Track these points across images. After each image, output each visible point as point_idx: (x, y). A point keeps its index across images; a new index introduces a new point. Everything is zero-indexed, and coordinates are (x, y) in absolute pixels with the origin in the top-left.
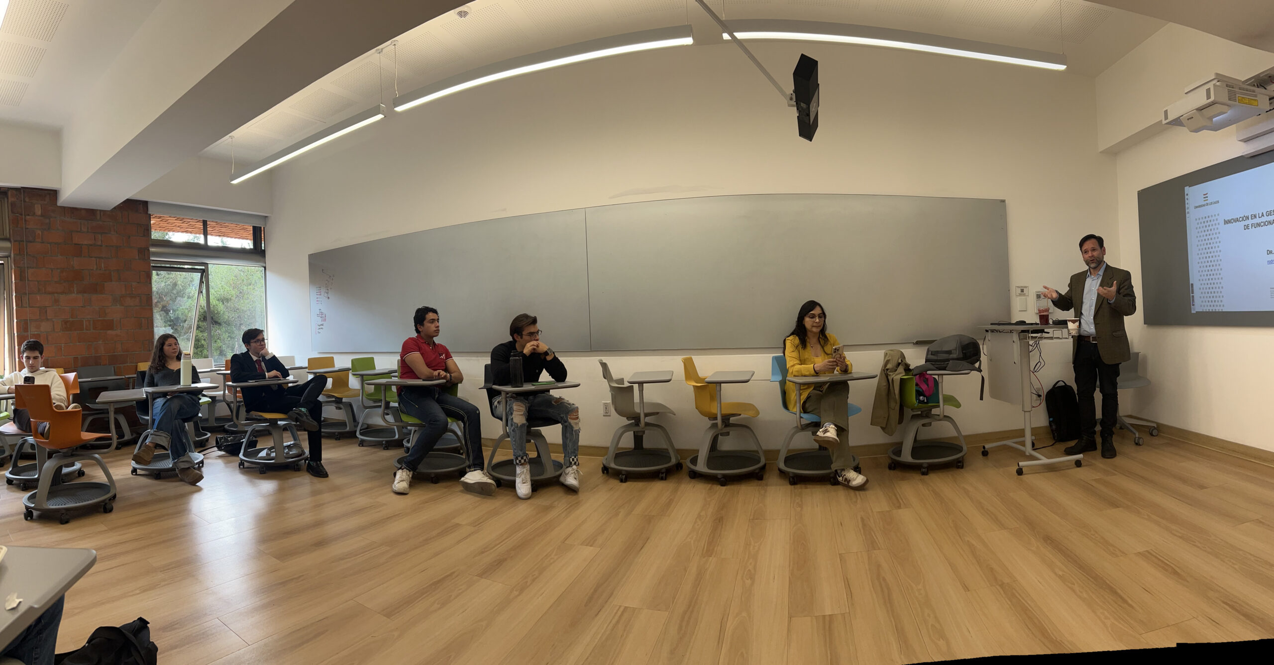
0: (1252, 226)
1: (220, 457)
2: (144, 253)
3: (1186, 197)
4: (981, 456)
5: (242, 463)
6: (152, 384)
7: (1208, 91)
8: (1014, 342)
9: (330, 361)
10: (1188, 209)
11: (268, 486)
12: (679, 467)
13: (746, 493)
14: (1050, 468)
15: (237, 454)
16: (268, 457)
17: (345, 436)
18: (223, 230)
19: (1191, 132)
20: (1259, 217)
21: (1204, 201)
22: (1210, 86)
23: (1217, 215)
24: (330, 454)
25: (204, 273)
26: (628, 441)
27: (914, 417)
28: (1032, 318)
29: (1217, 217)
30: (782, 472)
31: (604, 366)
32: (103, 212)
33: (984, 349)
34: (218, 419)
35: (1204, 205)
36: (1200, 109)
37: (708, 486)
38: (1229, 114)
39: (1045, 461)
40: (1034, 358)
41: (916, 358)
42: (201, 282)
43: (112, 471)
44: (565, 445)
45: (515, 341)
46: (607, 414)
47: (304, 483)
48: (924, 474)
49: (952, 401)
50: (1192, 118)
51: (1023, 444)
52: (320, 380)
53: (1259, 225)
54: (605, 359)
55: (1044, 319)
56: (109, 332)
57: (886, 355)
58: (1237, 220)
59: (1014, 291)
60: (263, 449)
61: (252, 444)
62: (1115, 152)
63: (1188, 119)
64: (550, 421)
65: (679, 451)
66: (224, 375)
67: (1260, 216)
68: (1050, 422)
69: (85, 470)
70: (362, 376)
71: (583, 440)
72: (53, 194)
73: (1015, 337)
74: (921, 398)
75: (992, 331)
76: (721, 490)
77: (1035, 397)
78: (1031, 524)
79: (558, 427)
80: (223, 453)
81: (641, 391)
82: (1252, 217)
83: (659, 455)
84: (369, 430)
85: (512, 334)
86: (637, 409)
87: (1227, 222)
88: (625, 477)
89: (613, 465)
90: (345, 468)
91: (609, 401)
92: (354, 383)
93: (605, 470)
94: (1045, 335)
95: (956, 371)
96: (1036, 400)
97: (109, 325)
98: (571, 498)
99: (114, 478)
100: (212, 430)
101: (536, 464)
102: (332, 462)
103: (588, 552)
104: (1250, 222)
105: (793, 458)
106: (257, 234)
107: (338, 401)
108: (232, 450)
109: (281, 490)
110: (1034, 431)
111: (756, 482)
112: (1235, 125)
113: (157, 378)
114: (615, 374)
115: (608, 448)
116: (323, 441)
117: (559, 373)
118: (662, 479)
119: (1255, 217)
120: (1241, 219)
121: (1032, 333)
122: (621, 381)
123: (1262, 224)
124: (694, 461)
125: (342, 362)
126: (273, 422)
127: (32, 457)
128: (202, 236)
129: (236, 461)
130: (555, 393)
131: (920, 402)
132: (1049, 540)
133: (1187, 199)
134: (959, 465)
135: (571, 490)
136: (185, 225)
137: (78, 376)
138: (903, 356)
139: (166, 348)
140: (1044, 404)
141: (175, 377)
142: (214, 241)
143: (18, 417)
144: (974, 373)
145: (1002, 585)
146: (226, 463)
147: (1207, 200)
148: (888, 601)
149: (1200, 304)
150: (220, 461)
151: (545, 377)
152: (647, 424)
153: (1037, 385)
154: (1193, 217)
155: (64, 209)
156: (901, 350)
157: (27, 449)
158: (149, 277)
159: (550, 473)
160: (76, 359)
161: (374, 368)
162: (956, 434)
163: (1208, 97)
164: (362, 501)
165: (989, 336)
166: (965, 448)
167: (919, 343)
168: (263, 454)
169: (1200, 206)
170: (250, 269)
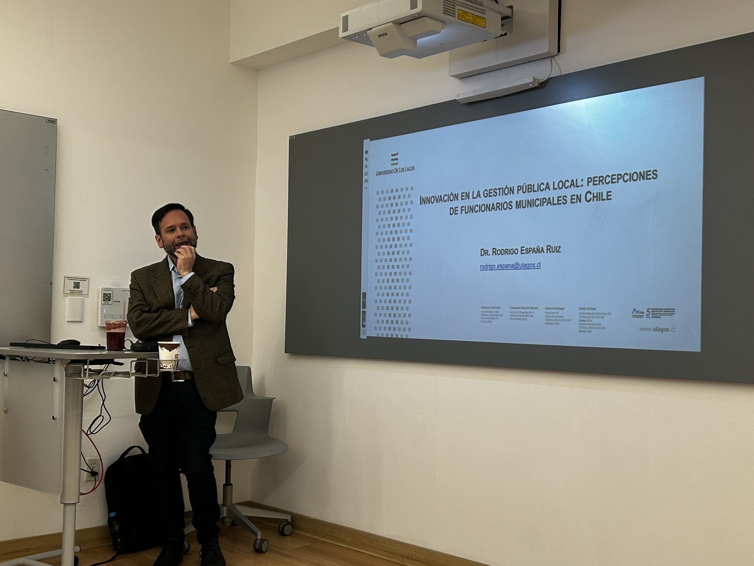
0: (462, 210)
3: (365, 156)
8: (54, 380)
10: (366, 175)
19: (381, 56)
20: (473, 198)
21: (392, 164)
23: (409, 189)
28: (93, 336)
29: (410, 192)
35: (391, 172)
36: (399, 23)
50: (386, 34)
53: (472, 209)
55: (115, 340)
58: (440, 199)
59: (61, 286)
63: (380, 36)
67: (475, 196)
68: (110, 520)
73: (59, 372)
77: (85, 475)
82: (462, 196)
87: (424, 201)
96: (87, 481)
104: (459, 204)
112: (448, 52)
119: (468, 196)
120: (446, 198)
121: (90, 364)
123: (477, 208)
133: (366, 159)
140: (101, 488)
147: (397, 164)
149: (374, 326)
153: (90, 454)
154: (373, 188)
163: (414, 5)
169: (385, 173)
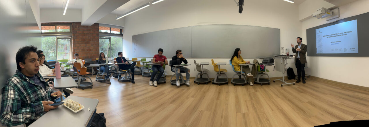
1: (114, 78)
2: (98, 35)
3: (316, 31)
4: (273, 82)
5: (118, 80)
6: (99, 63)
7: (321, 11)
9: (136, 59)
10: (316, 33)
11: (124, 85)
12: (210, 82)
13: (225, 87)
14: (288, 85)
15: (117, 78)
16: (124, 79)
17: (139, 74)
18: (114, 30)
21: (319, 32)
22: (322, 10)
24: (136, 78)
25: (110, 39)
26: (199, 76)
27: (259, 73)
28: (285, 54)
30: (232, 83)
31: (195, 61)
32: (90, 26)
33: (275, 60)
34: (113, 70)
36: (319, 14)
37: (217, 86)
38: (325, 15)
39: (287, 84)
40: (285, 63)
41: (260, 61)
42: (109, 41)
43: (92, 80)
44: (187, 77)
45: (177, 55)
46: (195, 71)
47: (131, 84)
48: (261, 85)
49: (267, 71)
50: (318, 16)
51: (282, 80)
52: (134, 63)
53: (330, 37)
54: (195, 60)
55: (288, 55)
56: (91, 52)
57: (254, 61)
59: (281, 48)
60: (122, 77)
61: (120, 76)
62: (302, 21)
64: (184, 72)
65: (210, 78)
66: (114, 61)
67: (330, 35)
68: (288, 75)
69: (86, 79)
70: (143, 62)
71: (190, 76)
72: (80, 23)
73: (282, 58)
74: (261, 70)
75: (277, 57)
76: (219, 86)
77: (285, 70)
78: (285, 97)
79: (186, 73)
80: (114, 77)
81: (203, 66)
83: (206, 79)
84: (145, 73)
85: (176, 54)
86: (202, 70)
87: (323, 36)
88: (199, 84)
89: (196, 81)
90: (139, 81)
91: (195, 68)
92: (141, 63)
93: (195, 82)
94: (287, 58)
95: (269, 65)
97: (90, 50)
98: (188, 88)
99: (93, 81)
100: (112, 73)
101: (181, 81)
102: (137, 80)
103: (192, 99)
104: (328, 36)
105: (235, 80)
106: (121, 31)
107: (138, 67)
108: (116, 77)
109: (127, 86)
110: (285, 77)
111: (227, 85)
112: (326, 17)
113: (100, 62)
114: (197, 63)
115: (195, 78)
116: (135, 75)
117: (186, 62)
118: (207, 84)
120: (326, 36)
121: (285, 57)
122: (198, 64)
124: (213, 80)
125: (139, 59)
126: (125, 72)
127: (76, 76)
128: (110, 31)
129: (117, 79)
130: (185, 67)
131: (261, 71)
132: (289, 100)
134: (269, 84)
135: (188, 86)
136: (106, 28)
137: (85, 61)
138: (257, 61)
139: (102, 55)
140: (286, 72)
141: (105, 62)
142: (112, 32)
143: (74, 68)
144: (273, 65)
145: (280, 110)
146: (115, 80)
148: (256, 111)
149: (318, 52)
150: (113, 79)
151: (183, 63)
152: (204, 73)
153: (285, 68)
154: (317, 35)
155: (82, 26)
156: (258, 60)
157: (75, 74)
158: (98, 40)
159: (183, 82)
160: (84, 57)
161: (146, 61)
162: (268, 77)
163: (321, 12)
164: (144, 88)
165: (276, 58)
166: (270, 81)
167: (261, 58)
168: (123, 78)
170: (119, 38)
